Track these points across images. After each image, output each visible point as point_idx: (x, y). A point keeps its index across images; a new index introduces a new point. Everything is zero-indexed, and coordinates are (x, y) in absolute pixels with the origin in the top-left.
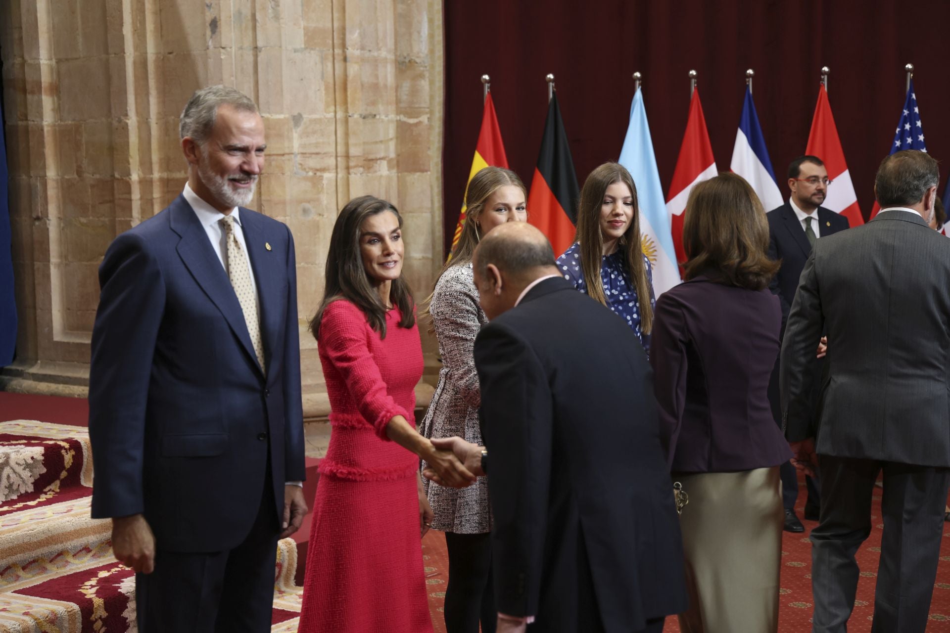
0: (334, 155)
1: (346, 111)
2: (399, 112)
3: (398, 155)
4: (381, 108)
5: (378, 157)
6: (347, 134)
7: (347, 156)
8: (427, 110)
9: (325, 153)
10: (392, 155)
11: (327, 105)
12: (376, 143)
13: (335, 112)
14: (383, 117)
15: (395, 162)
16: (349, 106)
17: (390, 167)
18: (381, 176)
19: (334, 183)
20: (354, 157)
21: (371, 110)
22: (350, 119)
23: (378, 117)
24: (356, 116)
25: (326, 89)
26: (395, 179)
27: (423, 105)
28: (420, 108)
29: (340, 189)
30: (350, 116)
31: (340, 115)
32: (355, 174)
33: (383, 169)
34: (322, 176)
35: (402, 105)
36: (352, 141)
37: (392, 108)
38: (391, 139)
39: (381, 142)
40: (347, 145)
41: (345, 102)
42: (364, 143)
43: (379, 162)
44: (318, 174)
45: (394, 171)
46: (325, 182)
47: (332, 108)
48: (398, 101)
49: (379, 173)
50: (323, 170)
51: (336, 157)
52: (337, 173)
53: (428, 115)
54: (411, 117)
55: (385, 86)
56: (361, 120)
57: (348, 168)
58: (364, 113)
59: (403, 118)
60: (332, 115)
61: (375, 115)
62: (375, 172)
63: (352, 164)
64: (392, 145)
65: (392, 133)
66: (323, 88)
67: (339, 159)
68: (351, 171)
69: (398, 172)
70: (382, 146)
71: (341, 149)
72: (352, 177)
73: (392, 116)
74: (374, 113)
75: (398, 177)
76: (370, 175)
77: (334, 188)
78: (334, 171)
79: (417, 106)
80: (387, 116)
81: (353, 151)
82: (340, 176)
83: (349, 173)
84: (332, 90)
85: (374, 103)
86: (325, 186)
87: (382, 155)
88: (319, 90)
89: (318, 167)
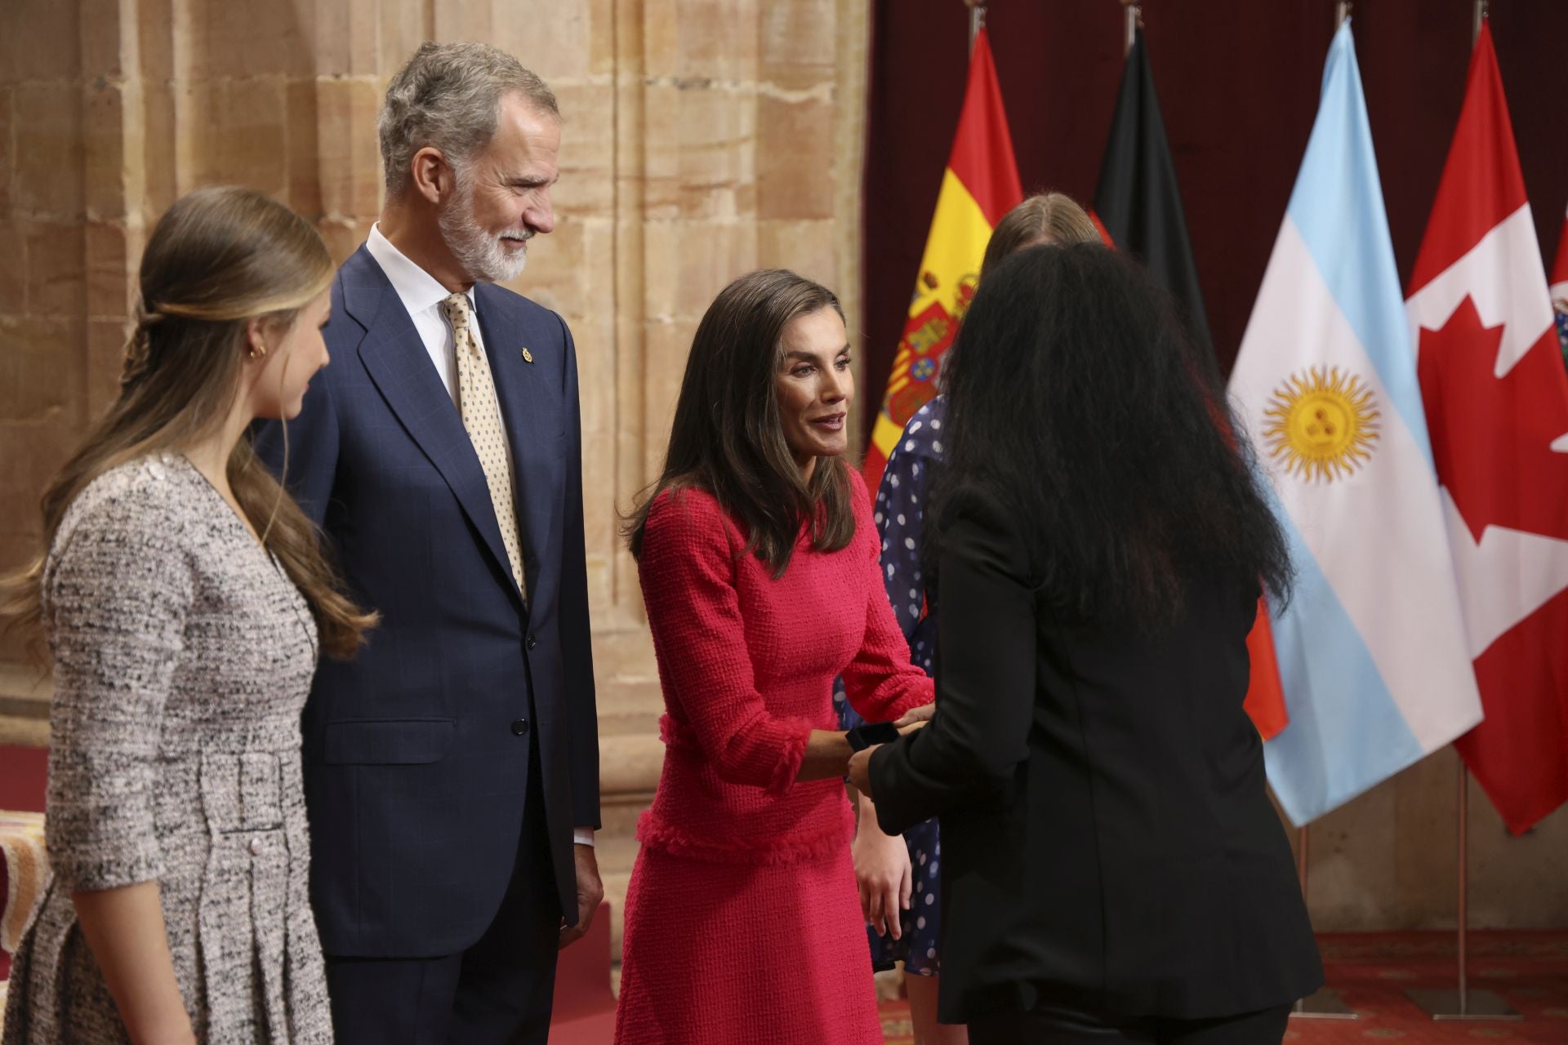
0: (610, 173)
1: (641, 69)
2: (763, 75)
3: (760, 178)
4: (722, 64)
5: (714, 179)
6: (641, 126)
7: (641, 178)
8: (830, 71)
9: (588, 170)
10: (747, 177)
11: (596, 57)
12: (708, 147)
13: (615, 72)
14: (727, 85)
15: (752, 194)
16: (649, 58)
17: (741, 207)
18: (720, 228)
19: (608, 243)
20: (657, 180)
21: (698, 68)
22: (650, 90)
23: (714, 85)
24: (664, 82)
25: (595, 16)
26: (752, 235)
27: (821, 59)
28: (815, 65)
29: (623, 257)
30: (649, 83)
31: (626, 79)
32: (660, 220)
33: (725, 212)
34: (579, 228)
35: (771, 59)
36: (653, 141)
37: (749, 64)
38: (745, 140)
39: (722, 145)
40: (641, 151)
41: (639, 49)
42: (684, 148)
43: (714, 193)
44: (573, 219)
45: (750, 218)
46: (587, 239)
47: (608, 63)
48: (762, 50)
49: (714, 221)
50: (585, 210)
51: (616, 179)
52: (616, 217)
53: (832, 85)
54: (791, 86)
55: (734, 12)
56: (675, 93)
57: (642, 206)
58: (683, 76)
59: (771, 89)
60: (605, 79)
61: (706, 83)
62: (706, 216)
63: (652, 196)
64: (747, 154)
65: (746, 124)
66: (586, 14)
67: (622, 184)
68: (651, 213)
69: (760, 218)
70: (723, 155)
71: (626, 162)
72: (653, 228)
73: (749, 85)
74: (705, 75)
75: (759, 231)
76: (694, 223)
77: (608, 255)
78: (610, 212)
79: (805, 60)
80: (736, 83)
81: (657, 166)
82: (623, 224)
83: (644, 219)
84: (608, 20)
85: (706, 53)
86: (587, 249)
87: (723, 176)
88: (577, 19)
89: (572, 202)
